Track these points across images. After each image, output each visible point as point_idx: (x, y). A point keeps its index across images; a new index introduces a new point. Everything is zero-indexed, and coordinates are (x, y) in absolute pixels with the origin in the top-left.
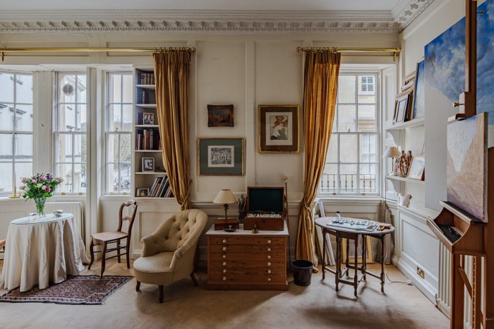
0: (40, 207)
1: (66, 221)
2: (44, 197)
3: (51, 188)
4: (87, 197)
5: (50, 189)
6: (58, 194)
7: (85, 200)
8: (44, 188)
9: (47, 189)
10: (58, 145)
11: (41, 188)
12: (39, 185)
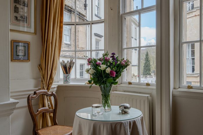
0: (106, 97)
1: (134, 123)
2: (108, 84)
3: (117, 72)
4: (157, 88)
5: (115, 73)
6: (125, 83)
7: (154, 93)
8: (108, 70)
9: (111, 72)
10: (125, 29)
11: (105, 71)
12: (103, 67)
